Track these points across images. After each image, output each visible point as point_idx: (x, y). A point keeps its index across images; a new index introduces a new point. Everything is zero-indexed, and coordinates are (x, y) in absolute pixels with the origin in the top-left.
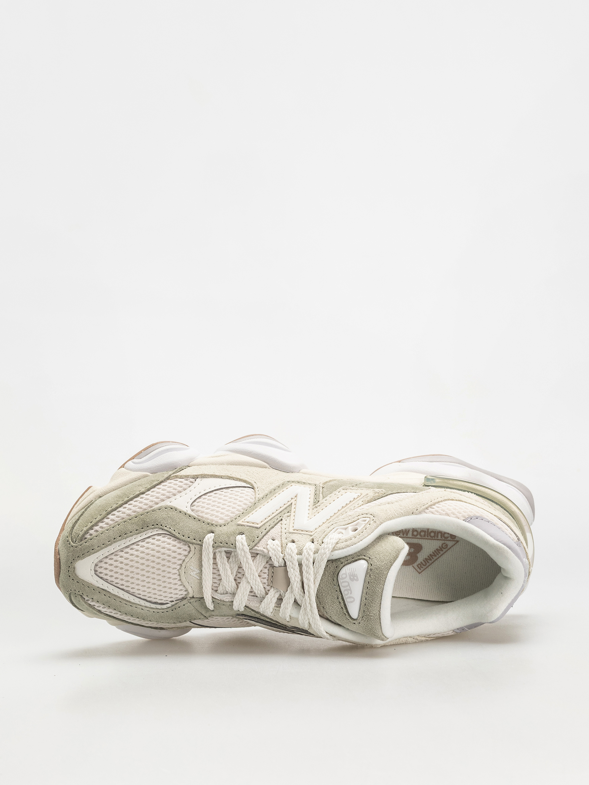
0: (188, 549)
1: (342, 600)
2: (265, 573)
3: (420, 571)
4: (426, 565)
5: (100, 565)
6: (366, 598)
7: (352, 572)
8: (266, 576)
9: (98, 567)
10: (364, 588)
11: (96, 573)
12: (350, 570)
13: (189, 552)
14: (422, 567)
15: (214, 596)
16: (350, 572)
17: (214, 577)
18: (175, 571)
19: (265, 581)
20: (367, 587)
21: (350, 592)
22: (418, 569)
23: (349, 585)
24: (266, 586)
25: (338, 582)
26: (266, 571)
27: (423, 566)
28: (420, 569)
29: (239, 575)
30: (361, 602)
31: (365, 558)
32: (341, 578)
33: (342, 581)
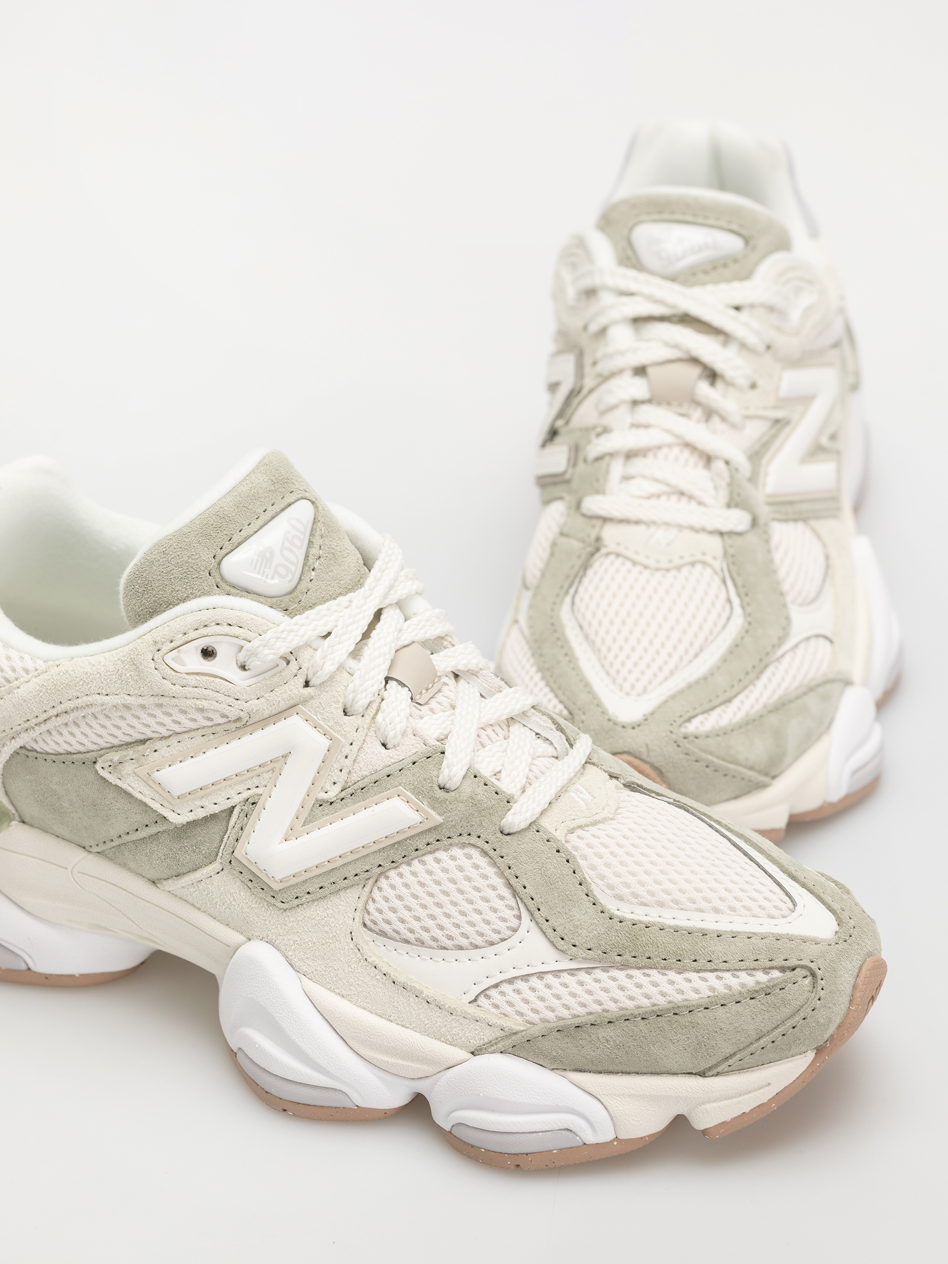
5: (777, 913)
7: (262, 563)
9: (782, 912)
10: (257, 528)
11: (791, 906)
12: (264, 572)
15: (568, 746)
16: (265, 568)
18: (621, 820)
21: (289, 536)
23: (283, 548)
25: (300, 578)
30: (279, 513)
31: (219, 580)
32: (290, 577)
33: (293, 568)
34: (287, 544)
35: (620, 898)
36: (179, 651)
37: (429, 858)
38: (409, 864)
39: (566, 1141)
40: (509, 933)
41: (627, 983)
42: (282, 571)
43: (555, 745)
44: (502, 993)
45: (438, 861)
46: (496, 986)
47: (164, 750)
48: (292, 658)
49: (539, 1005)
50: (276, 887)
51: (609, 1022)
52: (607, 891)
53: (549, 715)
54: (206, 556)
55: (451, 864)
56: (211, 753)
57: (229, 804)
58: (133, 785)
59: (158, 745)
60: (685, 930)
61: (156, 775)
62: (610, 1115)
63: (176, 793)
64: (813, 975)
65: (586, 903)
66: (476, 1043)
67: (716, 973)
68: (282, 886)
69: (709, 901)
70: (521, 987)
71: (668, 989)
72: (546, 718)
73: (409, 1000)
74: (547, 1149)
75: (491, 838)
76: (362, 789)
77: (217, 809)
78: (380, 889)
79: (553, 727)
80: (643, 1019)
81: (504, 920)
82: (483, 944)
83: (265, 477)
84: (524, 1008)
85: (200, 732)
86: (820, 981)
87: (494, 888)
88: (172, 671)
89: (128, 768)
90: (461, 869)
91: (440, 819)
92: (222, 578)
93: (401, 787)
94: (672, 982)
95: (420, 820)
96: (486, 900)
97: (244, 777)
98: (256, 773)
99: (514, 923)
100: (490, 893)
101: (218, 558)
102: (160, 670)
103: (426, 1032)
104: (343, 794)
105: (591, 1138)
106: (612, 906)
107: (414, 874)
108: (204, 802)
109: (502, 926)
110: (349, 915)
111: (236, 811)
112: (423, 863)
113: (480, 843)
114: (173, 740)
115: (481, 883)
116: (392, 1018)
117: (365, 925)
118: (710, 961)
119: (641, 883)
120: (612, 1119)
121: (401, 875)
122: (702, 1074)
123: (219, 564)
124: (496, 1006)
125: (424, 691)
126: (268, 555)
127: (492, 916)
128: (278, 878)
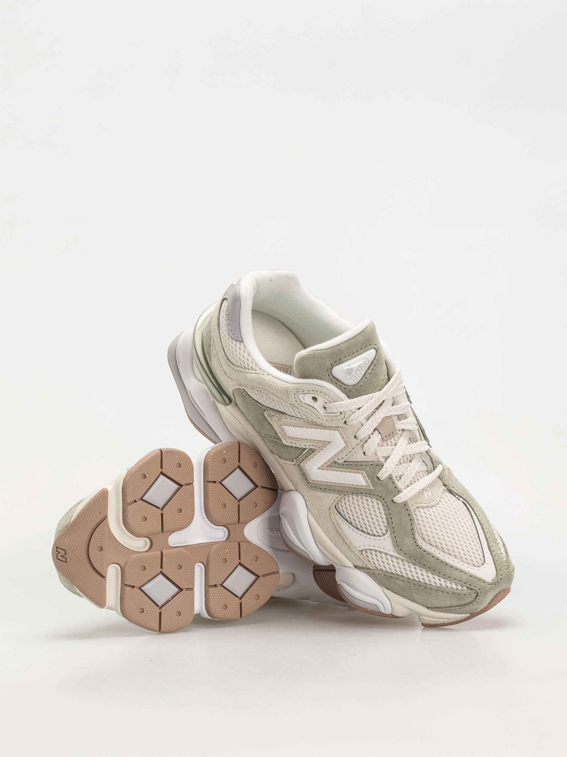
0: (417, 510)
1: (370, 368)
2: (391, 442)
3: (289, 368)
4: (282, 367)
5: (476, 564)
6: (357, 351)
7: (347, 374)
8: (392, 440)
9: (479, 565)
10: (351, 357)
11: (483, 563)
12: (347, 377)
13: (418, 508)
14: (286, 368)
15: (433, 469)
16: (348, 376)
17: (420, 478)
18: (438, 508)
19: (396, 438)
20: (349, 355)
21: (361, 366)
22: (289, 370)
23: (357, 370)
24: (399, 436)
25: (360, 381)
26: (389, 442)
27: (284, 368)
28: (288, 368)
29: (406, 460)
30: (362, 353)
31: (330, 374)
32: (356, 381)
33: (358, 378)
34: (359, 369)
35: (424, 539)
36: (304, 395)
37: (364, 498)
38: (357, 496)
39: (374, 608)
40: (382, 535)
41: (413, 570)
42: (354, 378)
43: (428, 467)
44: (371, 554)
45: (367, 500)
46: (370, 550)
47: (289, 419)
48: (343, 413)
49: (382, 564)
50: (310, 481)
51: (402, 580)
52: (420, 534)
53: (430, 456)
54: (328, 364)
55: (371, 504)
56: (304, 429)
57: (304, 447)
58: (275, 425)
59: (288, 417)
60: (440, 561)
61: (283, 427)
62: (392, 607)
63: (288, 435)
64: (478, 594)
65: (411, 538)
66: (357, 564)
67: (444, 580)
68: (312, 482)
69: (454, 552)
70: (378, 555)
71: (426, 578)
72: (429, 457)
73: (340, 539)
74: (367, 608)
75: (388, 502)
76: (351, 465)
77: (300, 447)
78: (345, 499)
79: (430, 460)
80: (414, 584)
81: (381, 530)
82: (371, 534)
83: (362, 338)
84: (376, 562)
85: (303, 420)
86: (479, 596)
87: (382, 518)
88: (300, 401)
89: (275, 418)
90: (373, 507)
91: (373, 488)
92: (331, 373)
93: (364, 471)
94: (428, 576)
95: (366, 485)
96: (378, 521)
97: (313, 442)
98: (317, 442)
99: (384, 532)
100: (380, 520)
101: (333, 365)
102: (296, 398)
103: (341, 551)
104: (344, 463)
105: (382, 611)
106: (420, 541)
107: (357, 501)
108: (296, 442)
109: (380, 531)
110: (332, 502)
111: (306, 451)
112: (362, 499)
113: (384, 502)
114: (293, 418)
115: (378, 514)
116: (332, 542)
117: (336, 507)
118: (444, 575)
119: (433, 537)
120: (392, 608)
121: (353, 499)
122: (428, 608)
123: (332, 368)
124: (368, 557)
125: (388, 435)
126: (351, 371)
127: (378, 527)
128: (312, 479)
